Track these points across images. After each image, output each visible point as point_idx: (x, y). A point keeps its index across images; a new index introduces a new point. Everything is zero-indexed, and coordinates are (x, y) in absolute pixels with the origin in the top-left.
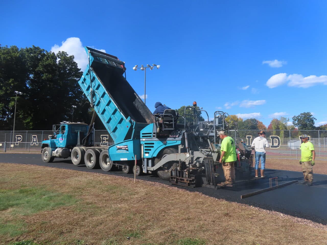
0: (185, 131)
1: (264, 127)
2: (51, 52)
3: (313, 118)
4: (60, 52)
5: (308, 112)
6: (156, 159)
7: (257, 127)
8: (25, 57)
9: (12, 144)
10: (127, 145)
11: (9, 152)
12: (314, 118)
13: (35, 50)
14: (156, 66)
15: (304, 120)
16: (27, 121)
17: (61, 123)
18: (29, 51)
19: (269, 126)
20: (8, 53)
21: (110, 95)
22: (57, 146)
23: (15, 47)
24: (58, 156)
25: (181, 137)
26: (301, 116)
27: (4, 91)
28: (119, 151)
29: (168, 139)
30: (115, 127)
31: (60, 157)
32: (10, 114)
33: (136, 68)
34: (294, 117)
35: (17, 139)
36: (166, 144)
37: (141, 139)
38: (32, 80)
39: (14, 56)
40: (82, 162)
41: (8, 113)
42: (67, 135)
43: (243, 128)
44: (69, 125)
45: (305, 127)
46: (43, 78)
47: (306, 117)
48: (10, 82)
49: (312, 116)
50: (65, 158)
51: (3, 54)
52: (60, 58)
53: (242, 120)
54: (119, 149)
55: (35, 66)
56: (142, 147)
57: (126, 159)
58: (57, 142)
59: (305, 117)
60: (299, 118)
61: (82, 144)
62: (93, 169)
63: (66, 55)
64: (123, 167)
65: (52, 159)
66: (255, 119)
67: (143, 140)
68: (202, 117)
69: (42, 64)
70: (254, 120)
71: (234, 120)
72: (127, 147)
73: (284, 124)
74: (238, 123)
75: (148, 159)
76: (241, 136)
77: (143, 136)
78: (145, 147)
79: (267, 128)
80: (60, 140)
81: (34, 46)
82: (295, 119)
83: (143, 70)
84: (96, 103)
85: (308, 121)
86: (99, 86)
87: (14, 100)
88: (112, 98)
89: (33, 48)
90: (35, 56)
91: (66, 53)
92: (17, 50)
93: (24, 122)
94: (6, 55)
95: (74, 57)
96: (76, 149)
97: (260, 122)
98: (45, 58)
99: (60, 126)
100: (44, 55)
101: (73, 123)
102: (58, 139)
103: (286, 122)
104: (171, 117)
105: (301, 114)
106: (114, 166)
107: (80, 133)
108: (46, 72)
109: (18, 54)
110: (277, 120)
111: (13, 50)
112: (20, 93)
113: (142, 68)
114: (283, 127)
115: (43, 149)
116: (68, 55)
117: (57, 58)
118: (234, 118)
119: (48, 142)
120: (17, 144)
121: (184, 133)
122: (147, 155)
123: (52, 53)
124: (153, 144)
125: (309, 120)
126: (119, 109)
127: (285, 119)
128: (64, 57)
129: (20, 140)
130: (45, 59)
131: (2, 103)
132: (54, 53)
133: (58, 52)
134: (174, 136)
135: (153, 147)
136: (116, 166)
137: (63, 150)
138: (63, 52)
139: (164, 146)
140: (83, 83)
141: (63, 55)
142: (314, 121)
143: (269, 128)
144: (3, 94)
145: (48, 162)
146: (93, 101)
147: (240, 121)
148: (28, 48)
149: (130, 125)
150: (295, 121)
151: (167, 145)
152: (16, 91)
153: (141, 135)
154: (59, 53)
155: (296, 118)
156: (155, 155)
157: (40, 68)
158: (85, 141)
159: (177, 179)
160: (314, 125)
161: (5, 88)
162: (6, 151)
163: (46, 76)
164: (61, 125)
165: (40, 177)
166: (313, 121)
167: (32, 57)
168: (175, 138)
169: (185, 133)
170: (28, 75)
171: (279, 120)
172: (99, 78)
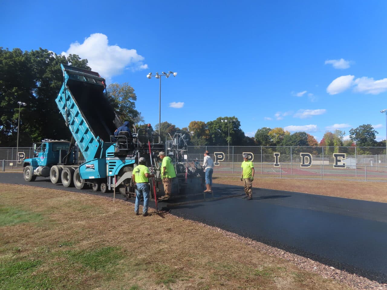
0: (137, 151)
1: (315, 142)
2: (61, 55)
3: (374, 131)
4: (70, 55)
5: (368, 125)
6: (118, 177)
7: (307, 142)
8: (31, 61)
9: (11, 162)
10: (93, 164)
11: (8, 171)
12: (376, 132)
13: (42, 54)
14: (173, 73)
15: (363, 134)
16: (35, 136)
17: (43, 141)
18: (36, 54)
19: (322, 141)
20: (11, 57)
21: (83, 114)
22: (39, 164)
23: (18, 50)
24: (39, 175)
25: (135, 156)
26: (359, 128)
27: (7, 101)
28: (88, 170)
29: (127, 158)
30: (86, 146)
31: (41, 175)
32: (15, 128)
33: (150, 76)
34: (351, 130)
35: (20, 156)
36: (124, 163)
37: (107, 159)
38: (39, 88)
39: (18, 61)
40: (59, 181)
41: (13, 126)
42: (48, 154)
43: (290, 143)
44: (50, 143)
45: (364, 142)
46: (52, 86)
47: (366, 130)
48: (13, 91)
49: (373, 129)
50: (45, 177)
51: (5, 58)
52: (72, 63)
53: (290, 134)
54: (88, 167)
55: (42, 72)
56: (107, 165)
57: (93, 177)
58: (39, 160)
59: (364, 130)
60: (358, 131)
61: (63, 162)
62: (68, 187)
63: (78, 59)
64: (93, 185)
65: (34, 178)
66: (305, 132)
67: (108, 159)
68: (241, 130)
69: (50, 70)
70: (303, 134)
71: (280, 134)
72: (94, 166)
73: (339, 139)
74: (284, 137)
75: (112, 177)
76: (287, 153)
77: (108, 156)
78: (110, 165)
79: (319, 142)
80: (41, 158)
81: (41, 49)
82: (352, 132)
83: (158, 78)
84: (71, 122)
85: (368, 135)
86: (73, 105)
87: (18, 111)
88: (84, 117)
89: (40, 50)
90: (42, 60)
91: (78, 56)
92: (21, 53)
93: (33, 136)
94: (8, 59)
95: (87, 61)
96: (54, 168)
97: (310, 136)
98: (54, 62)
99: (41, 144)
100: (53, 59)
101: (56, 141)
102: (40, 158)
103: (342, 136)
104: (124, 138)
105: (360, 126)
106: (85, 184)
107: (61, 151)
108: (54, 79)
109: (23, 59)
110: (332, 134)
111: (17, 53)
112: (24, 103)
113: (157, 76)
114: (338, 142)
115: (25, 168)
116: (80, 58)
117: (68, 62)
118: (279, 132)
119: (30, 160)
120: (19, 162)
121: (137, 153)
122: (111, 174)
123: (62, 57)
124: (115, 163)
125: (369, 133)
126: (90, 129)
127: (340, 132)
128: (76, 61)
129: (22, 158)
130: (54, 64)
131: (5, 116)
132: (64, 57)
133: (69, 55)
134: (130, 156)
135: (115, 166)
136: (88, 184)
137: (43, 168)
138: (74, 55)
139: (123, 165)
140: (59, 101)
141: (74, 57)
142: (376, 134)
143: (321, 143)
144: (6, 105)
145: (30, 181)
146: (68, 120)
147: (287, 135)
148: (34, 51)
149: (98, 144)
150: (352, 135)
151: (126, 164)
152: (19, 102)
153: (107, 155)
154: (70, 57)
155: (354, 131)
156: (117, 173)
157: (48, 75)
158: (66, 160)
159: (130, 194)
160: (375, 140)
161: (7, 98)
162: (4, 170)
163: (55, 83)
164: (43, 143)
165: (23, 197)
166: (373, 135)
167: (39, 61)
168: (131, 157)
169: (139, 153)
170: (35, 83)
171: (333, 133)
172: (73, 97)
